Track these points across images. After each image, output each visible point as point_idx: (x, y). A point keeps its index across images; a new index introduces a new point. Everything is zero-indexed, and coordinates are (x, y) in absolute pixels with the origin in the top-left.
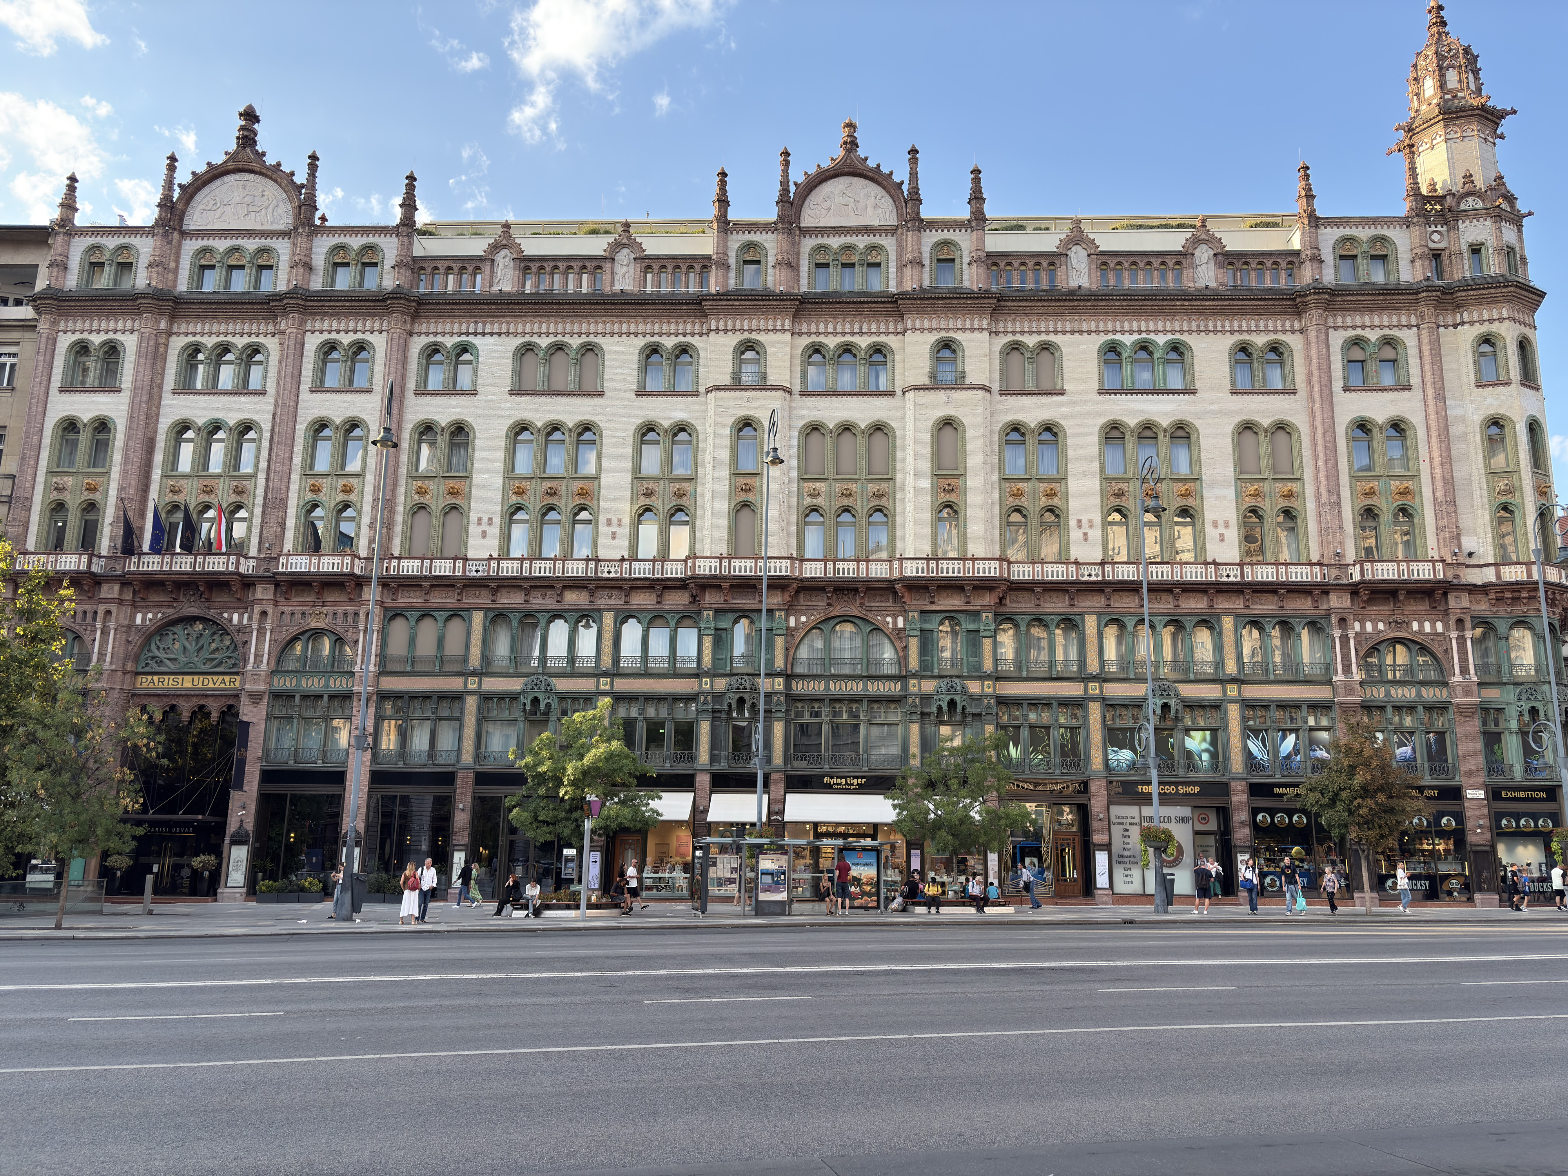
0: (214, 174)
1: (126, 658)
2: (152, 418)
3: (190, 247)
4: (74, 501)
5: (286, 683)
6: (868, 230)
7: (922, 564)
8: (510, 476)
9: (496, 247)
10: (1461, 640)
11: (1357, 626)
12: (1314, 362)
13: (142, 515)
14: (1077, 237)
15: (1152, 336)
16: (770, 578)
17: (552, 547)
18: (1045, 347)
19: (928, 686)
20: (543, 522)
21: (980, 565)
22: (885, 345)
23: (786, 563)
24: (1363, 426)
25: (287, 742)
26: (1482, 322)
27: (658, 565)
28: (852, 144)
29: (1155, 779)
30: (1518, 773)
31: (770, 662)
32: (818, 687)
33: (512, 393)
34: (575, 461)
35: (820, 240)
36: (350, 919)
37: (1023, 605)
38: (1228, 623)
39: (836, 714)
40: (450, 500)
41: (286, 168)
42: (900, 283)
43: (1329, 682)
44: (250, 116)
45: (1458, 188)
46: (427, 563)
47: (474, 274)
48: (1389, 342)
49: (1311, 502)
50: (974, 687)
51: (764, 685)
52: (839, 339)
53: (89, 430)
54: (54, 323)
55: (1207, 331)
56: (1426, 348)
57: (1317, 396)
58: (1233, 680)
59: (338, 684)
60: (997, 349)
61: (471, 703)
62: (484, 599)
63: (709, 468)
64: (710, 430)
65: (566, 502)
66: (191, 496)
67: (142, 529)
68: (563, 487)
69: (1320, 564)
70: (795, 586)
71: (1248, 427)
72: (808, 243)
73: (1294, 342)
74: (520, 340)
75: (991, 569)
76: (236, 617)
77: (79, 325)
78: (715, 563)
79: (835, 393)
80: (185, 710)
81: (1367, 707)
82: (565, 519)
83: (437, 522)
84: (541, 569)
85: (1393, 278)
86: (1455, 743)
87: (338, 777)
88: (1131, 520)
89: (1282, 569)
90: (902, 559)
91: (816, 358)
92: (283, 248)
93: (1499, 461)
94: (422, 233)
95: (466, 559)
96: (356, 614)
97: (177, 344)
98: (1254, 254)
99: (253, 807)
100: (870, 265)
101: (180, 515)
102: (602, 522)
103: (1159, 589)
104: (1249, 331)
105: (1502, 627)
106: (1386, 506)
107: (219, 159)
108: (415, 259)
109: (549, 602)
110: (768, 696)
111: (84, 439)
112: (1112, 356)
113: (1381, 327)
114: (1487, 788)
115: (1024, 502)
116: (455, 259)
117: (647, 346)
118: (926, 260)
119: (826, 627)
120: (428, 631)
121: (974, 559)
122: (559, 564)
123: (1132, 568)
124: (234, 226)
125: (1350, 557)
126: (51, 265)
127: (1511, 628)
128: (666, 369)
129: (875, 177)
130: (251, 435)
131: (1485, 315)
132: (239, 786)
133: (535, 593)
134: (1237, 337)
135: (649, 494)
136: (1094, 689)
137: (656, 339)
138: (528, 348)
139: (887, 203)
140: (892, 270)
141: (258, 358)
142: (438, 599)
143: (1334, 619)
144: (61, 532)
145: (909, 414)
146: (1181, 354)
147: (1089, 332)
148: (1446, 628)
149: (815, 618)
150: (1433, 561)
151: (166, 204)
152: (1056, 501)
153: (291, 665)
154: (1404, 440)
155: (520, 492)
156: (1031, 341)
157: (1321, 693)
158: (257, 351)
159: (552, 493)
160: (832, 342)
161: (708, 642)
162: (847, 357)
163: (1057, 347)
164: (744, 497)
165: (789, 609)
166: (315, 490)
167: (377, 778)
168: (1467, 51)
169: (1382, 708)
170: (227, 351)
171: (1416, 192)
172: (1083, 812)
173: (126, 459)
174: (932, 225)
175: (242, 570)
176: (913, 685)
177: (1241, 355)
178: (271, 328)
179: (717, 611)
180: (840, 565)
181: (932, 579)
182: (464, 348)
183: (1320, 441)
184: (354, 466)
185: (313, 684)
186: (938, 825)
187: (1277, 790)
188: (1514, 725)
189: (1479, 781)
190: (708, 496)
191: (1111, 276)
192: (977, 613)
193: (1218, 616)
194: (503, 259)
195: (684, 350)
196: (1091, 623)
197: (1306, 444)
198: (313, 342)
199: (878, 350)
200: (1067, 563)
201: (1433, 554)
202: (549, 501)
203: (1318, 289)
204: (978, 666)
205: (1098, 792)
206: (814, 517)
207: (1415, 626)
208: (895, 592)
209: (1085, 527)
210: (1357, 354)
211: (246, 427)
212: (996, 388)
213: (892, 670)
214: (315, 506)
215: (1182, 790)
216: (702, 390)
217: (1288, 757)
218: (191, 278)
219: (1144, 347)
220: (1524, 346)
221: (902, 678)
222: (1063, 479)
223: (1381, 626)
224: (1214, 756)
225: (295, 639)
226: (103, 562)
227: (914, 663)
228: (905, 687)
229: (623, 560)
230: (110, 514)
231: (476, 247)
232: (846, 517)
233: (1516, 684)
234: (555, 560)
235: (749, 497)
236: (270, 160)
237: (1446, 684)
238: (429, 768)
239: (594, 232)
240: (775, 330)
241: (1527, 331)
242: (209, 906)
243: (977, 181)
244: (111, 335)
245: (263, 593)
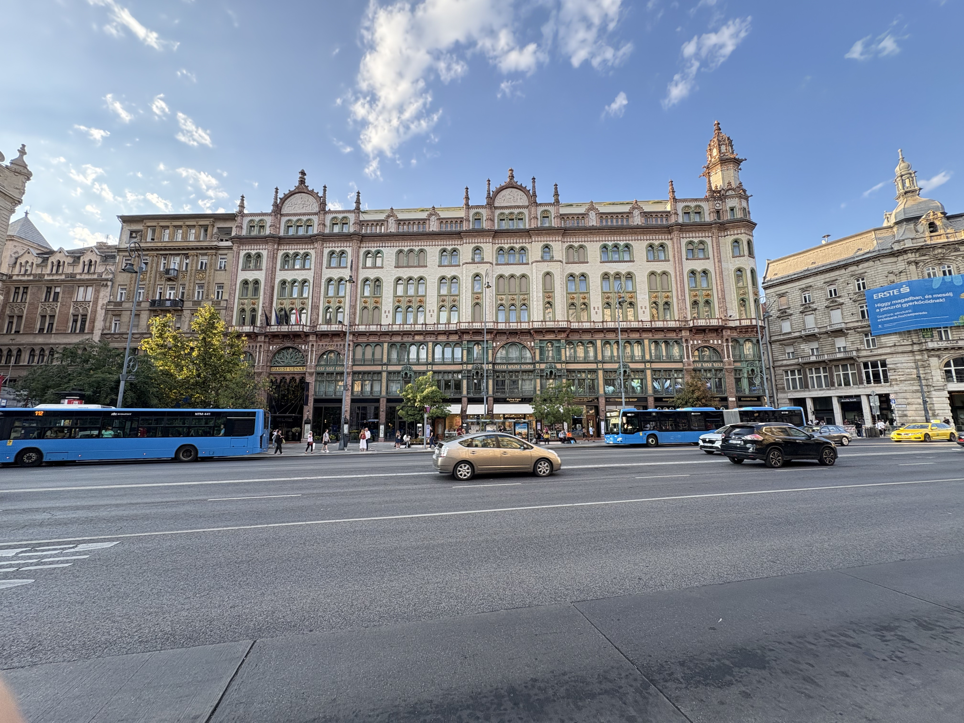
0: (292, 194)
1: (267, 362)
2: (273, 279)
3: (284, 219)
4: (248, 308)
5: (321, 369)
6: (518, 207)
7: (540, 323)
8: (395, 296)
9: (388, 216)
10: (727, 346)
11: (691, 342)
12: (676, 250)
13: (271, 313)
14: (592, 208)
15: (619, 242)
16: (487, 329)
17: (411, 320)
18: (581, 247)
19: (543, 366)
20: (407, 312)
21: (560, 323)
22: (525, 247)
23: (492, 324)
24: (693, 272)
25: (323, 389)
26: (734, 235)
27: (447, 326)
28: (512, 177)
29: (623, 396)
30: (747, 392)
31: (487, 359)
32: (504, 367)
33: (395, 267)
34: (417, 290)
35: (502, 211)
36: (343, 449)
37: (575, 337)
38: (646, 342)
39: (511, 377)
40: (375, 305)
41: (315, 191)
42: (530, 225)
43: (682, 362)
44: (303, 173)
45: (726, 187)
46: (368, 327)
47: (381, 226)
48: (702, 242)
49: (675, 300)
50: (559, 366)
51: (485, 367)
52: (509, 245)
53: (252, 283)
54: (238, 247)
55: (638, 240)
56: (715, 244)
57: (677, 262)
58: (648, 362)
59: (339, 369)
60: (564, 248)
61: (384, 375)
62: (387, 339)
63: (464, 291)
64: (464, 278)
65: (415, 305)
66: (287, 305)
67: (271, 317)
68: (413, 299)
69: (679, 321)
70: (495, 332)
71: (653, 273)
72: (498, 212)
73: (669, 243)
74: (398, 249)
75: (564, 325)
76: (303, 347)
77: (247, 248)
78: (467, 324)
79: (508, 264)
80: (288, 378)
81: (695, 370)
82: (415, 310)
83: (371, 313)
84: (407, 328)
85: (703, 220)
86: (725, 382)
87: (340, 401)
88: (612, 307)
89: (665, 323)
90: (533, 322)
91: (501, 252)
92: (315, 218)
93: (740, 284)
94: (363, 213)
95: (381, 325)
96: (344, 345)
97: (281, 253)
98: (654, 212)
99: (311, 411)
100: (519, 219)
101: (283, 312)
102: (427, 311)
103: (624, 330)
104: (653, 240)
105: (742, 342)
106: (701, 300)
107: (293, 189)
108: (361, 221)
109: (410, 339)
110: (487, 371)
111: (251, 286)
112: (604, 249)
113: (699, 237)
114: (736, 397)
115: (575, 301)
116: (375, 221)
117: (442, 249)
118: (539, 217)
119: (506, 346)
120: (369, 350)
121: (558, 321)
122: (413, 326)
123: (613, 323)
124: (299, 212)
125: (689, 318)
126: (236, 227)
127: (745, 342)
128: (448, 257)
129: (521, 188)
130: (306, 284)
131: (736, 232)
132: (307, 405)
133: (405, 336)
134: (649, 242)
135: (443, 301)
136: (600, 366)
137: (445, 247)
138: (401, 251)
139: (525, 197)
140: (527, 221)
141: (308, 257)
142: (372, 339)
143: (683, 340)
144: (244, 319)
145: (534, 271)
146: (629, 248)
147: (596, 241)
148: (722, 342)
149: (503, 343)
150: (718, 319)
151: (276, 205)
152: (586, 301)
153: (323, 363)
154: (707, 277)
155: (399, 301)
156: (576, 245)
157: (679, 366)
158: (307, 255)
159: (410, 301)
160: (506, 246)
161: (465, 352)
162: (512, 252)
163: (585, 247)
164: (477, 301)
165: (493, 340)
166: (329, 302)
167: (353, 401)
168: (729, 139)
169: (700, 371)
170: (297, 255)
171: (710, 189)
172: (597, 408)
173: (265, 293)
174: (540, 205)
175: (305, 330)
176: (537, 367)
177: (650, 248)
178: (312, 247)
179: (468, 341)
180: (511, 324)
181: (544, 328)
182: (378, 252)
183: (678, 278)
184: (342, 294)
185: (330, 369)
186: (548, 414)
187: (664, 400)
188: (746, 375)
189: (734, 395)
190: (464, 301)
191: (604, 221)
192: (559, 341)
193: (643, 340)
194: (391, 220)
195: (455, 250)
196: (599, 343)
197: (673, 279)
198: (326, 251)
199: (523, 249)
200: (591, 322)
201: (717, 316)
202: (409, 304)
203: (678, 224)
204: (560, 359)
205: (602, 401)
206: (501, 308)
207: (711, 342)
208: (531, 334)
209: (596, 310)
210: (690, 247)
211: (305, 281)
212: (564, 261)
213: (531, 361)
214: (329, 308)
215: (631, 400)
216: (461, 264)
217: (667, 388)
218: (284, 230)
219: (616, 246)
220: (749, 243)
221: (534, 364)
222: (589, 293)
223: (700, 342)
224: (642, 388)
225: (324, 354)
226: (258, 329)
227: (538, 358)
228: (535, 367)
229: (435, 324)
230: (260, 312)
231: (382, 217)
232: (513, 307)
233: (746, 361)
234: (411, 325)
235: (478, 301)
236: (310, 189)
237: (722, 362)
238: (371, 397)
239: (423, 211)
240: (486, 243)
241: (750, 238)
242: (298, 445)
243: (556, 189)
244: (258, 251)
245: (312, 338)
